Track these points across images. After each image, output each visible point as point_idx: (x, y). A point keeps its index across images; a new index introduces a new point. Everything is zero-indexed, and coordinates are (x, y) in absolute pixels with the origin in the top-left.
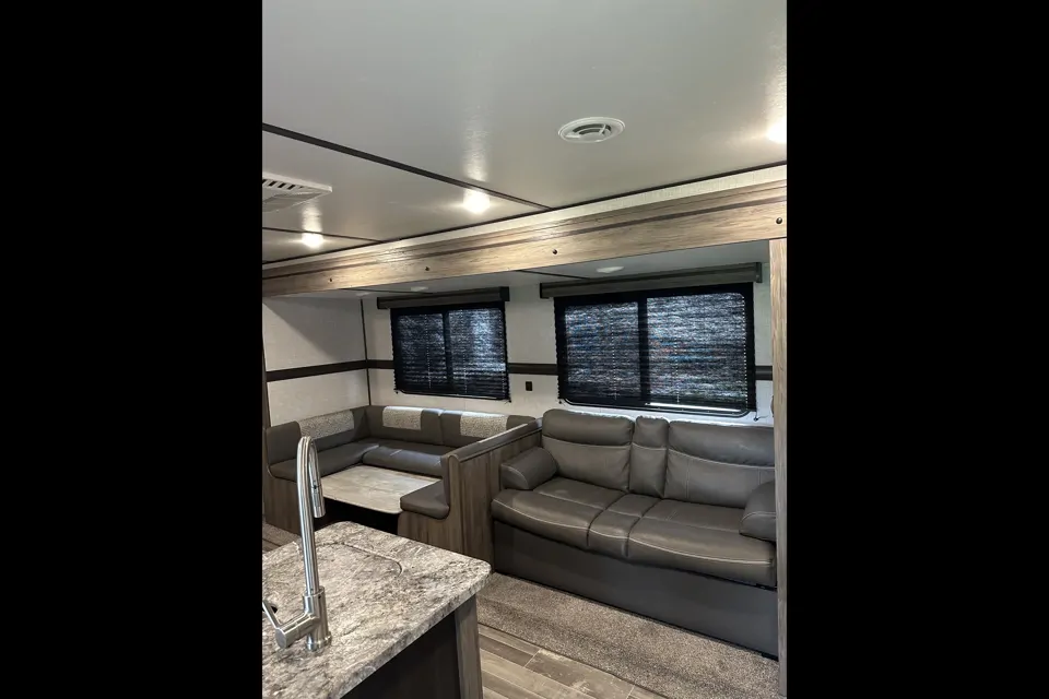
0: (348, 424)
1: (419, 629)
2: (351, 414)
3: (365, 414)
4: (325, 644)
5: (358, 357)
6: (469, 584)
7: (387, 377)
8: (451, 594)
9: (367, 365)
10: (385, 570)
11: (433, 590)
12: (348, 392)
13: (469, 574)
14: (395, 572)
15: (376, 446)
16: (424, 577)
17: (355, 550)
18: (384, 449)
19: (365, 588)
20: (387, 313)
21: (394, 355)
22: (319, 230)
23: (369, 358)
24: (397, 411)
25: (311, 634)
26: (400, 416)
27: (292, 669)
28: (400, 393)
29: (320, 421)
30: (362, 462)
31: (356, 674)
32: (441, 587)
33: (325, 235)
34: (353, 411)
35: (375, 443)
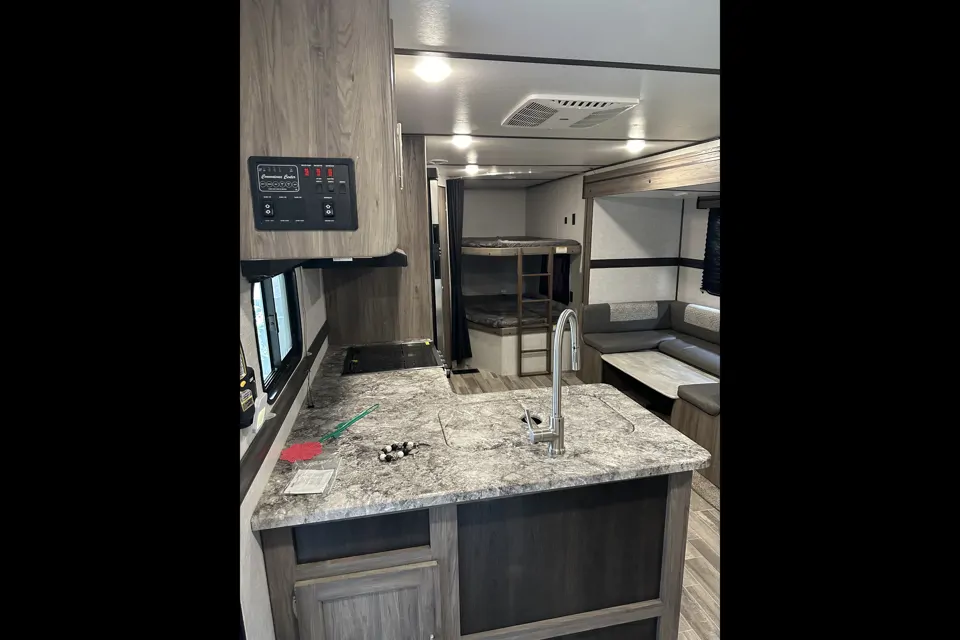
0: (652, 314)
1: (626, 473)
2: (656, 305)
3: (670, 307)
4: (560, 453)
5: (671, 254)
6: (683, 461)
7: (696, 275)
8: (663, 462)
9: (680, 262)
10: (621, 426)
11: (650, 453)
12: (657, 285)
13: (687, 454)
14: (627, 431)
15: (674, 338)
16: (648, 442)
17: (605, 405)
18: (680, 342)
19: (601, 432)
20: (706, 212)
21: (705, 255)
22: (643, 137)
23: (682, 256)
24: (699, 310)
25: (552, 442)
26: (700, 315)
27: (536, 458)
28: (706, 293)
29: (628, 306)
30: (656, 348)
31: (571, 479)
32: (658, 454)
33: (647, 140)
34: (658, 302)
35: (674, 335)
